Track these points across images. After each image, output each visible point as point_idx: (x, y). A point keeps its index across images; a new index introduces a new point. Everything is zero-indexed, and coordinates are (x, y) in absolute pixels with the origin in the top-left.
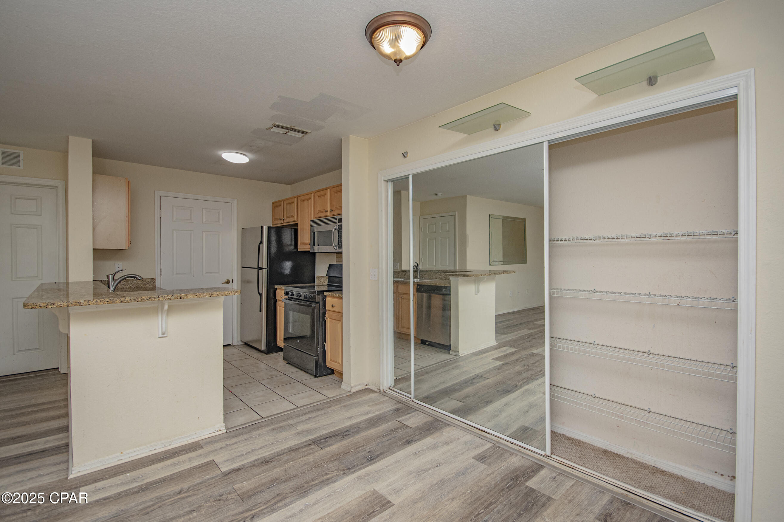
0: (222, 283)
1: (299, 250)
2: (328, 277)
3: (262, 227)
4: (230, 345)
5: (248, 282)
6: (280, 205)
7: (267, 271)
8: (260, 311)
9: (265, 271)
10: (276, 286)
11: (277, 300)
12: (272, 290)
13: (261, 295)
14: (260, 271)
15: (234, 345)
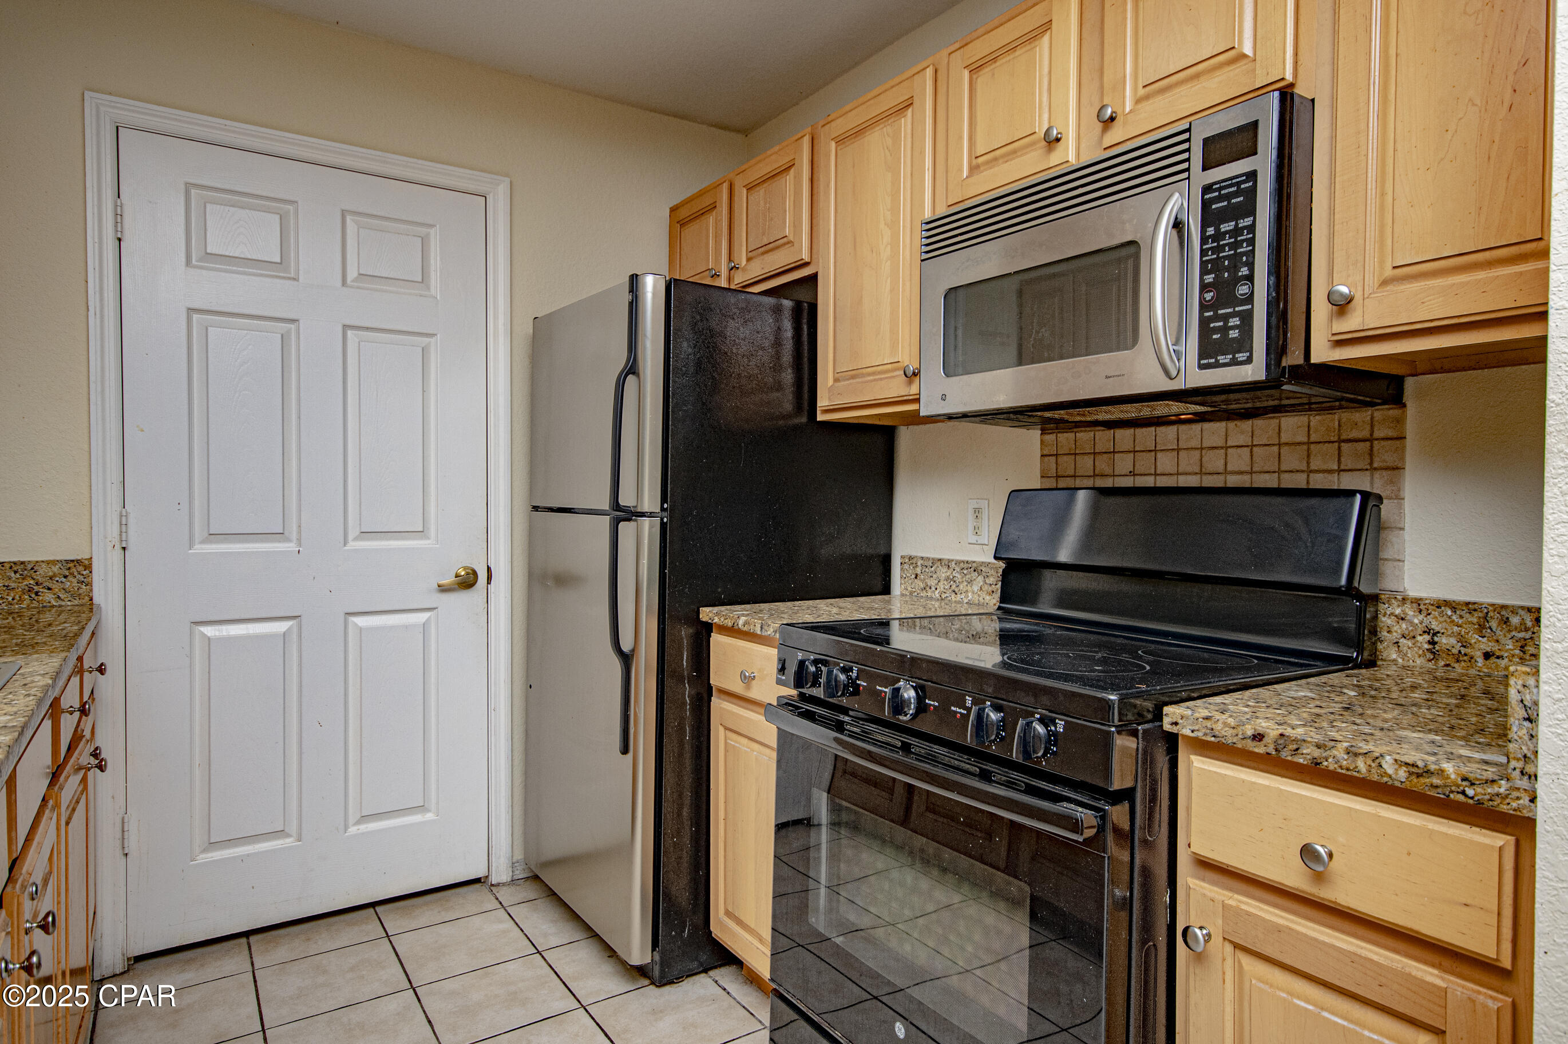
0: (443, 589)
1: (820, 418)
2: (1002, 565)
3: (634, 281)
4: (477, 881)
5: (563, 580)
6: (713, 207)
7: (663, 525)
8: (625, 750)
9: (651, 527)
10: (706, 614)
11: (710, 689)
12: (685, 633)
13: (626, 659)
14: (622, 525)
15: (494, 879)
